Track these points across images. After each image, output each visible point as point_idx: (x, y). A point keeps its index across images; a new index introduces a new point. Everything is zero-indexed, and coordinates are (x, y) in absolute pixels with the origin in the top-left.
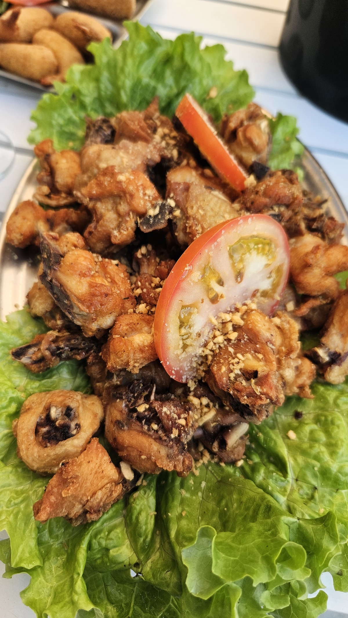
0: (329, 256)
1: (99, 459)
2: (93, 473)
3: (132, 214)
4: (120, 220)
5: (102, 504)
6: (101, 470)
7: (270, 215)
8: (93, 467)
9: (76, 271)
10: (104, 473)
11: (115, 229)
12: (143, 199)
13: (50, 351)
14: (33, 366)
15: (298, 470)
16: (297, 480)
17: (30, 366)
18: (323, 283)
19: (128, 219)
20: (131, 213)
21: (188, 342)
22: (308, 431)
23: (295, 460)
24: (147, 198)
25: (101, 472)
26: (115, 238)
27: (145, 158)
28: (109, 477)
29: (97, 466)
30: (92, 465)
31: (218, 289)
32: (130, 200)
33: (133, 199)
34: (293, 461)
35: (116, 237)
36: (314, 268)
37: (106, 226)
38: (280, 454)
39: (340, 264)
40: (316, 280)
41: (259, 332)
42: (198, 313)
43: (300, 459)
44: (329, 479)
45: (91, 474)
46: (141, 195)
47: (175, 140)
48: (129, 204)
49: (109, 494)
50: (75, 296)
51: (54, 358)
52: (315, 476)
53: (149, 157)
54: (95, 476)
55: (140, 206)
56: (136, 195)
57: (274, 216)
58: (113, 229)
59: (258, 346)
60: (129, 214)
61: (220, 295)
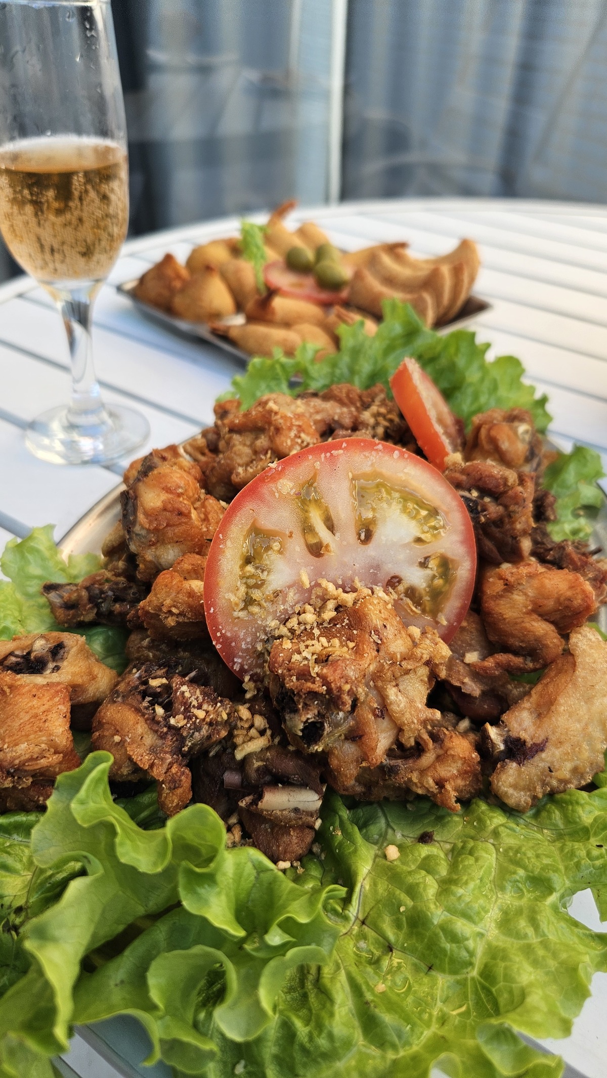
0: (544, 579)
1: (50, 703)
2: (30, 713)
3: (271, 454)
4: (254, 457)
5: (17, 762)
6: (44, 718)
7: (462, 497)
8: (36, 706)
9: (161, 483)
10: (47, 724)
11: (242, 466)
12: (292, 440)
13: (89, 593)
14: (60, 610)
15: (371, 903)
16: (363, 923)
17: (57, 609)
18: (527, 625)
19: (263, 457)
20: (269, 452)
21: (256, 594)
22: (423, 855)
23: (374, 884)
24: (299, 441)
25: (44, 720)
26: (237, 476)
27: (331, 418)
28: (50, 735)
29: (43, 709)
30: (35, 702)
31: (323, 533)
32: (273, 434)
33: (278, 435)
34: (370, 886)
35: (238, 474)
36: (515, 592)
37: (232, 459)
38: (353, 867)
39: (562, 599)
40: (515, 615)
41: (365, 615)
42: (280, 552)
43: (383, 887)
44: (420, 936)
45: (27, 712)
46: (292, 434)
47: (390, 424)
48: (271, 440)
49: (35, 756)
50: (144, 509)
51: (90, 605)
52: (398, 925)
53: (336, 418)
54: (31, 720)
55: (285, 444)
56: (285, 432)
57: (467, 500)
58: (239, 465)
59: (355, 632)
60: (266, 453)
61: (325, 545)
